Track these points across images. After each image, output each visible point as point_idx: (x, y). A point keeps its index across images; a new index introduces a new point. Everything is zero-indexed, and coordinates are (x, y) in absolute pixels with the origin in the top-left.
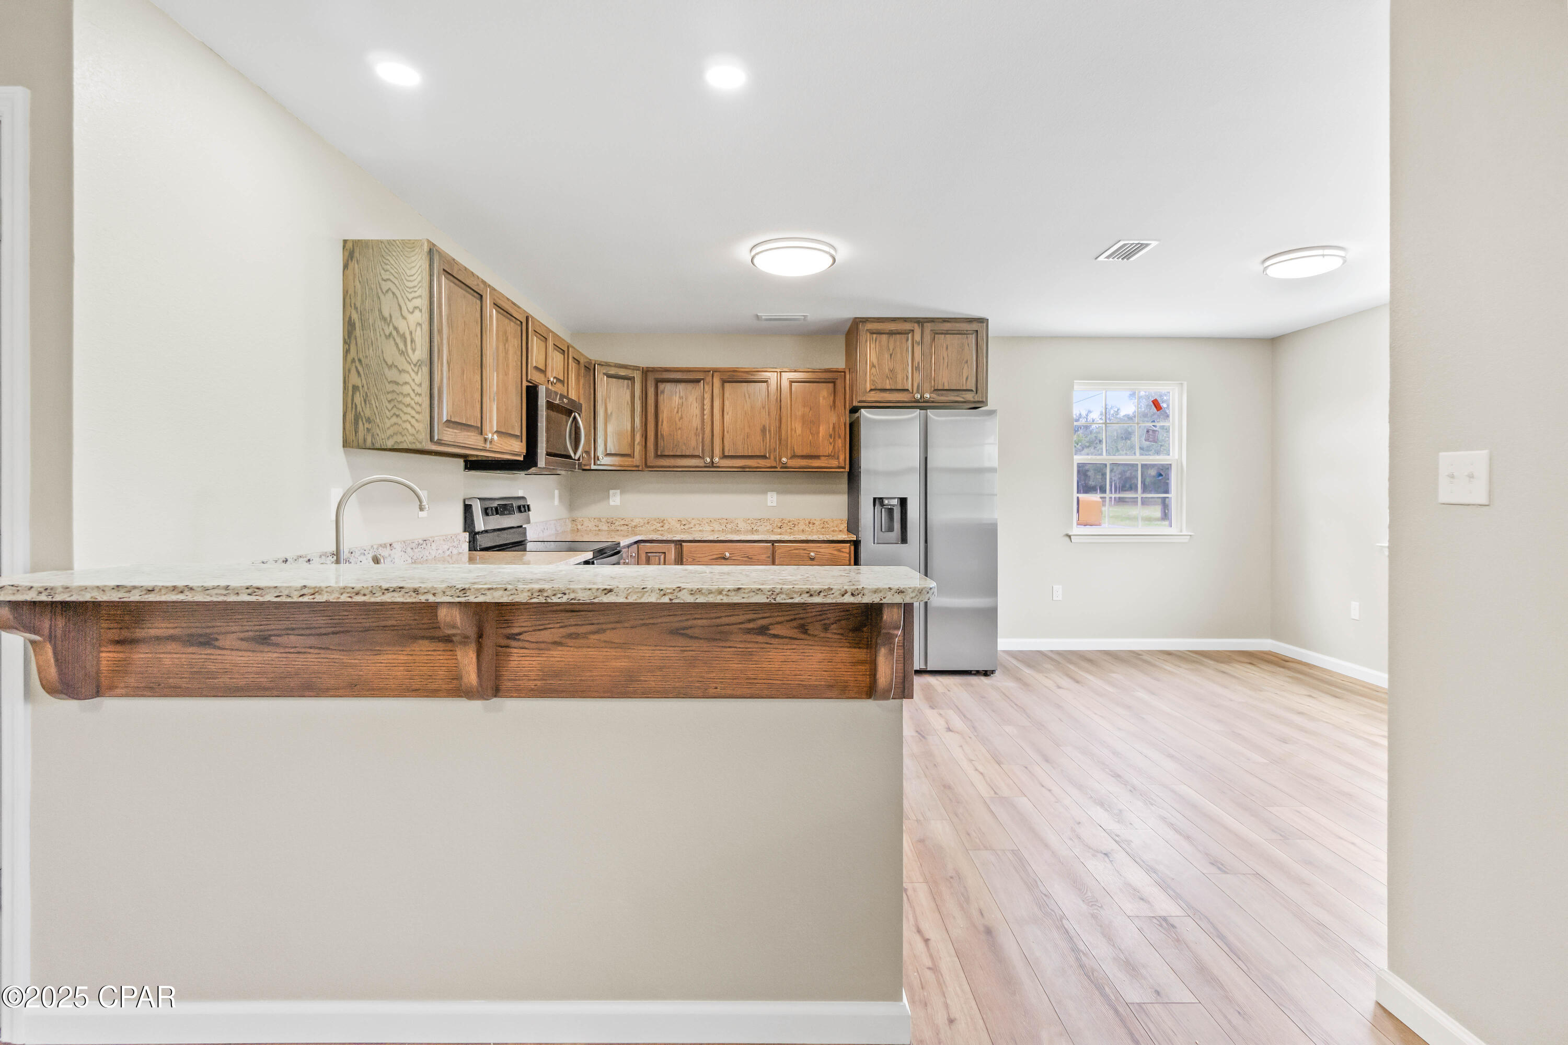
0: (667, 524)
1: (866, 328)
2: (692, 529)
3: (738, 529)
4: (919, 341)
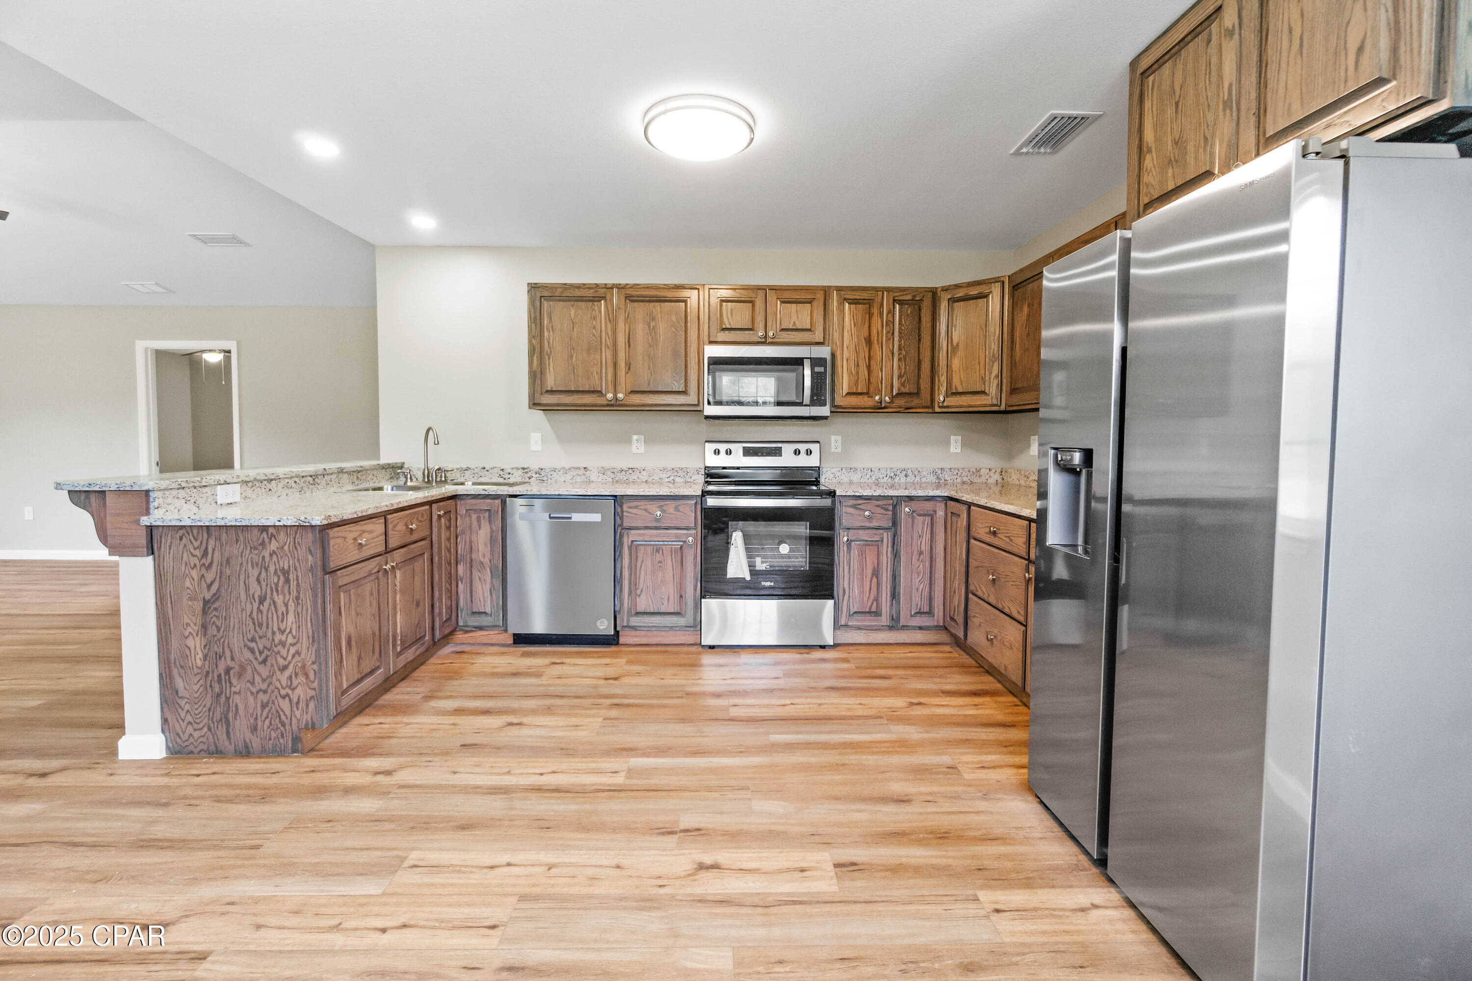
1: (1139, 73)
4: (1234, 26)
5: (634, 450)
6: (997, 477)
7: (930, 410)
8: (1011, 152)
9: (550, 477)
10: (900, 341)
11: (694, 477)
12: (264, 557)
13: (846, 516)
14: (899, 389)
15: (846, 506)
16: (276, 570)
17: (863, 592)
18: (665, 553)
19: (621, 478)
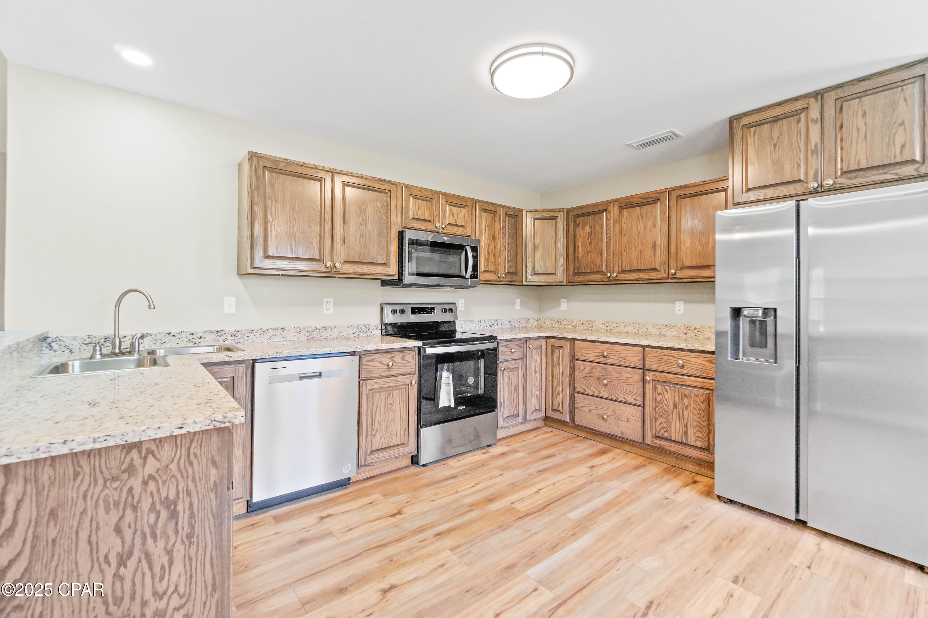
0: (595, 325)
1: (741, 124)
2: (613, 331)
3: (648, 333)
4: (817, 118)
5: (325, 311)
6: (536, 323)
7: (521, 284)
8: (628, 143)
9: (247, 338)
10: (508, 240)
11: (374, 332)
12: (130, 490)
13: (503, 354)
14: (508, 270)
15: (502, 346)
16: (153, 504)
17: (510, 402)
18: (394, 396)
19: (316, 336)
